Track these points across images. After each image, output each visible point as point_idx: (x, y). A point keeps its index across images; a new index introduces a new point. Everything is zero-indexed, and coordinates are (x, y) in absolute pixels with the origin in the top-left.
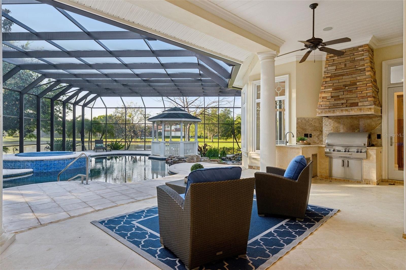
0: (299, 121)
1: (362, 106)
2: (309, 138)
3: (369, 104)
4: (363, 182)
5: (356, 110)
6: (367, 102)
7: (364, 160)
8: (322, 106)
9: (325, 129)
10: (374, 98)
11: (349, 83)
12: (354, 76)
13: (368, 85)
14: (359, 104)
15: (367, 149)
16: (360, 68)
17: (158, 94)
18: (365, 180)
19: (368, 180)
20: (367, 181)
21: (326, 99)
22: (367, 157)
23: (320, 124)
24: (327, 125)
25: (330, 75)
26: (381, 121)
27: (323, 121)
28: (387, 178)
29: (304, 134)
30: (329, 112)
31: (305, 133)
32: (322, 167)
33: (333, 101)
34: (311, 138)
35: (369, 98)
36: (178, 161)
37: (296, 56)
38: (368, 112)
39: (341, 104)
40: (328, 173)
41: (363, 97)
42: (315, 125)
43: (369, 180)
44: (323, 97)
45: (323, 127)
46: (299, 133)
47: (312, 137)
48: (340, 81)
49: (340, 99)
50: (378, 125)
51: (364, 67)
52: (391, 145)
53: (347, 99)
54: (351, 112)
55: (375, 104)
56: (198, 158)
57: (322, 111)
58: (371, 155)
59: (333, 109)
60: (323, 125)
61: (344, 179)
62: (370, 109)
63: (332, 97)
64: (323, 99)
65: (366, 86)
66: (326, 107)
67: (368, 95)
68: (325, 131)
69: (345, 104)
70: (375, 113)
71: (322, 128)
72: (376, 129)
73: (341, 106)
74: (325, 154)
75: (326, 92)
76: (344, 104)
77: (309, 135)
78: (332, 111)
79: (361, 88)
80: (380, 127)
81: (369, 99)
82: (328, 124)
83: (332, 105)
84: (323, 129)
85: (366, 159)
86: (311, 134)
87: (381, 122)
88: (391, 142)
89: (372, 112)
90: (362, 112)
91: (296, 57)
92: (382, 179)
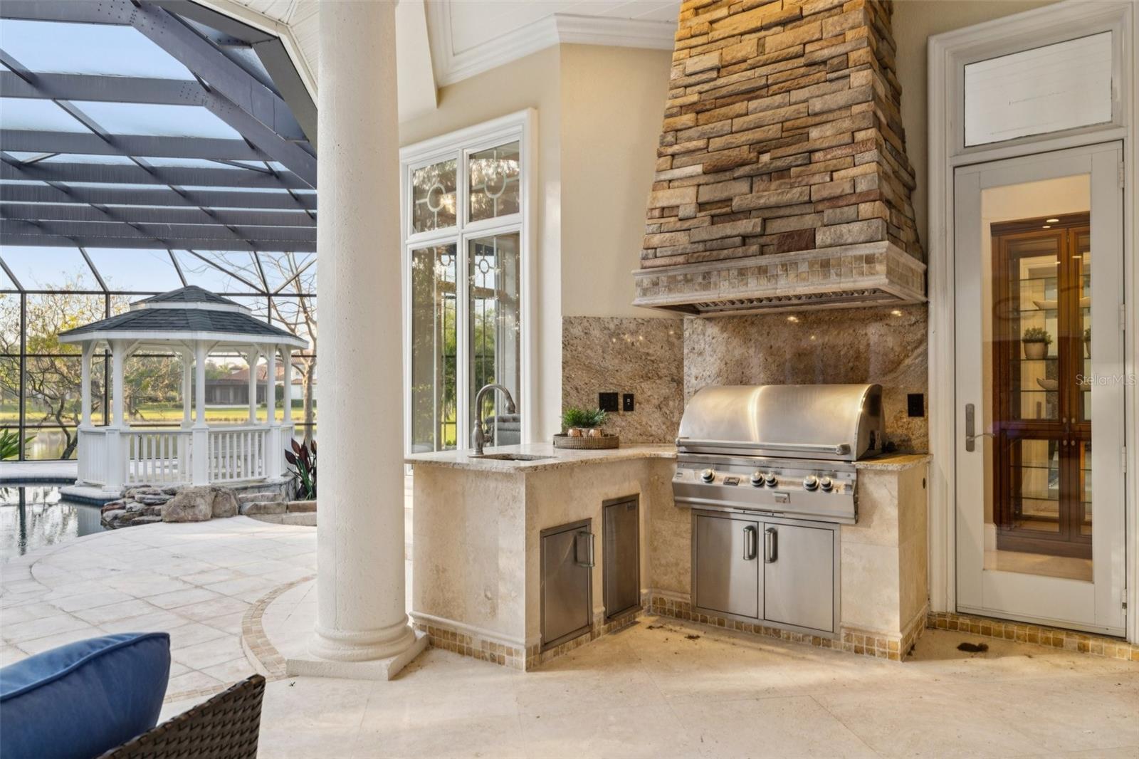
0: (577, 331)
1: (831, 246)
2: (621, 412)
3: (862, 238)
4: (843, 641)
5: (804, 267)
6: (856, 227)
7: (844, 528)
8: (658, 254)
9: (694, 371)
10: (890, 209)
11: (774, 131)
12: (796, 95)
13: (860, 136)
14: (819, 239)
15: (858, 472)
16: (826, 53)
17: (137, 235)
18: (851, 631)
19: (861, 631)
20: (860, 639)
21: (676, 219)
22: (856, 512)
23: (671, 345)
24: (700, 354)
25: (695, 98)
26: (923, 331)
27: (687, 334)
28: (951, 609)
29: (596, 396)
30: (687, 280)
31: (602, 391)
32: (663, 562)
33: (705, 230)
34: (630, 413)
35: (862, 206)
36: (142, 514)
37: (556, 14)
38: (861, 279)
39: (738, 240)
40: (688, 588)
41: (834, 200)
42: (648, 354)
43: (867, 632)
44: (663, 209)
45: (685, 363)
46: (577, 389)
47: (637, 406)
48: (738, 123)
49: (733, 216)
50: (912, 351)
51: (841, 49)
52: (970, 447)
53: (767, 214)
54: (782, 282)
55: (894, 239)
56: (220, 499)
57: (658, 278)
58: (874, 505)
59: (704, 268)
60: (686, 351)
61: (756, 622)
62: (870, 260)
63: (701, 206)
64: (663, 220)
65: (853, 142)
66: (675, 259)
67: (858, 190)
68: (693, 381)
69: (755, 240)
70: (891, 282)
71: (680, 366)
72: (902, 366)
73: (740, 251)
74: (675, 495)
75: (676, 184)
76: (752, 240)
77: (621, 400)
78: (700, 280)
79: (829, 157)
80: (920, 359)
81: (865, 209)
82: (703, 345)
83: (701, 247)
84: (686, 369)
85: (852, 525)
86: (631, 396)
87: (926, 335)
88: (970, 433)
89: (878, 279)
90: (833, 277)
91: (559, 24)
92: (930, 615)
